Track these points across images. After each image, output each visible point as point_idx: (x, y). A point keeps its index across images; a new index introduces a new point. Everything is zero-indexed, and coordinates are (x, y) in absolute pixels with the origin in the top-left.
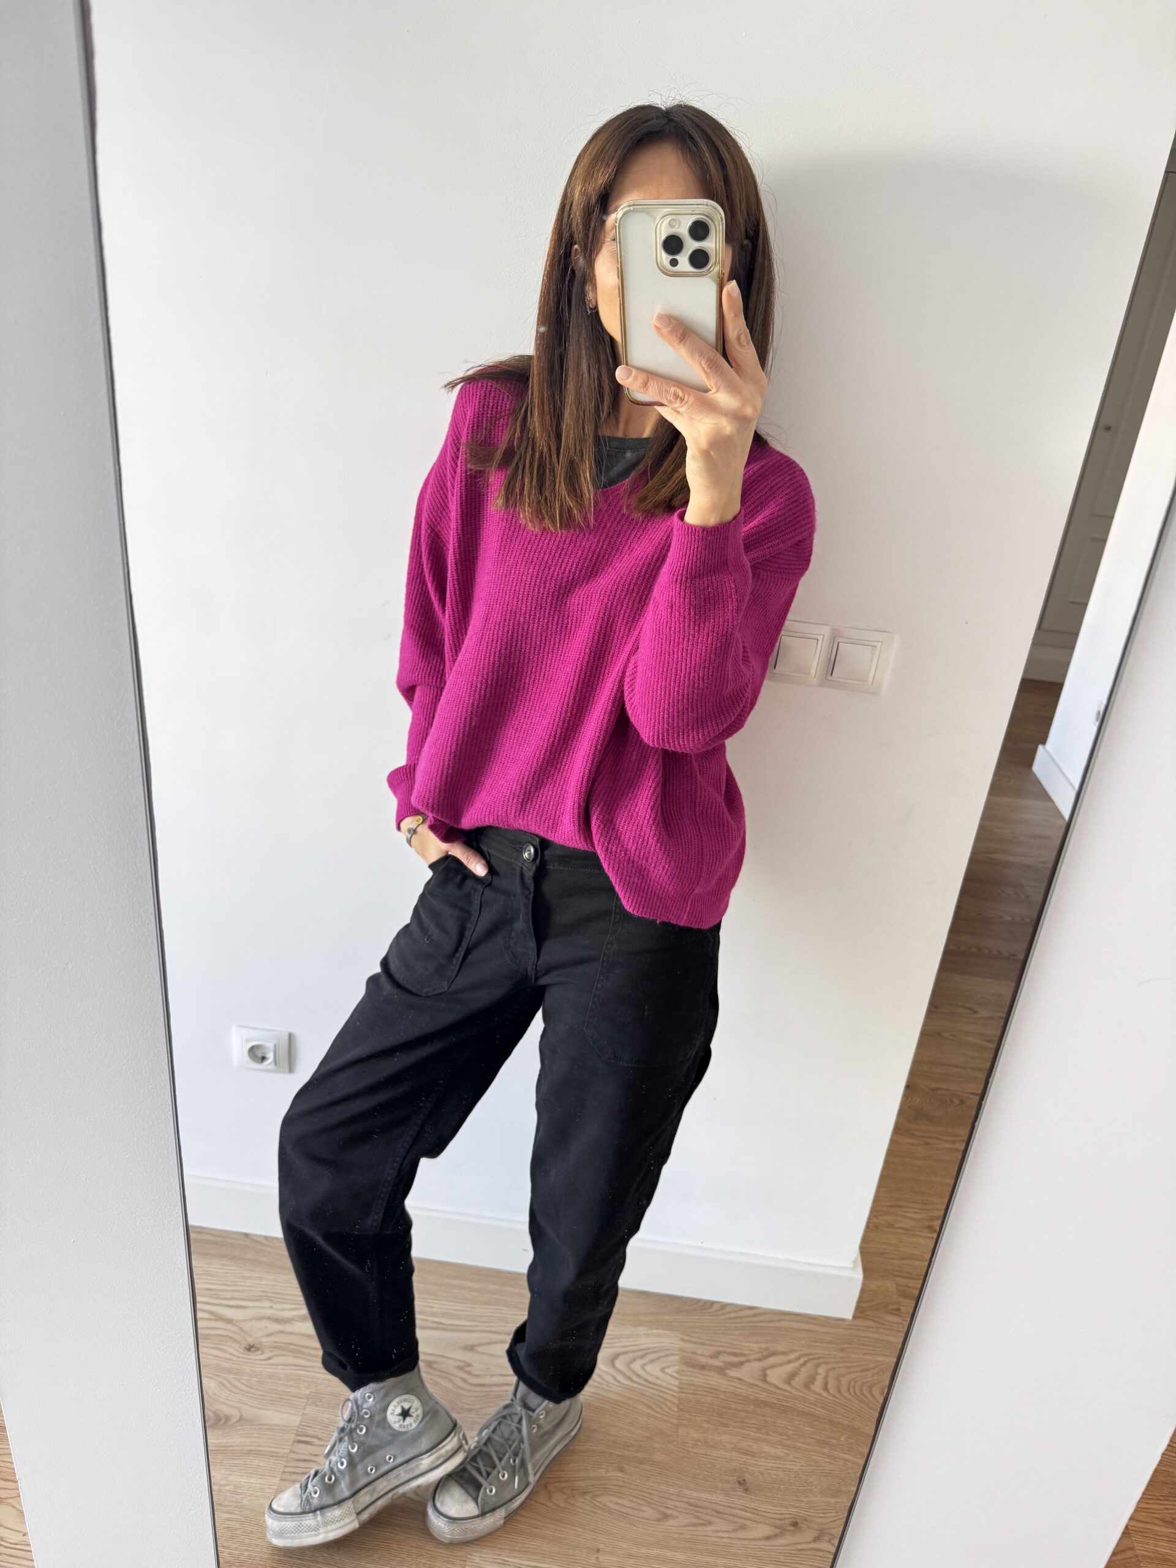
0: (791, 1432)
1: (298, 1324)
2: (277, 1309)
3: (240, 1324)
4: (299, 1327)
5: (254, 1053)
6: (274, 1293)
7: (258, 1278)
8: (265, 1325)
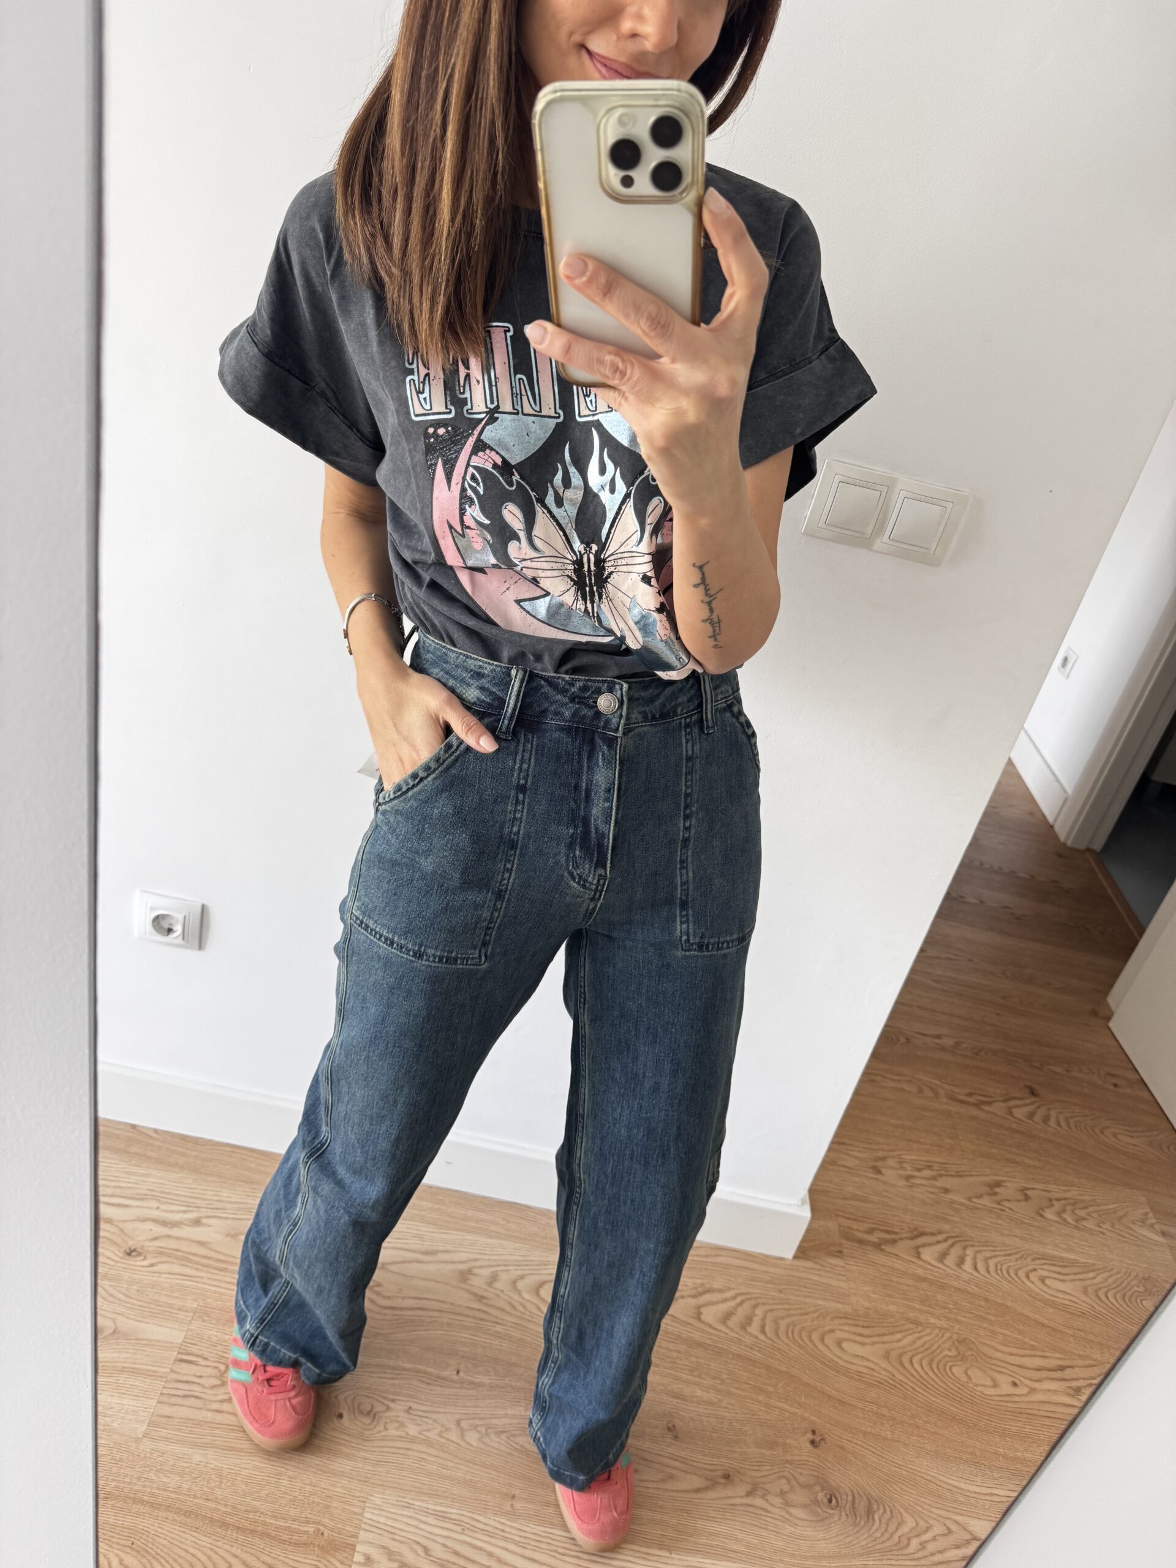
0: (725, 1376)
1: (187, 1229)
2: (166, 1211)
3: (121, 1225)
4: (188, 1232)
5: (159, 923)
6: (162, 1192)
7: (144, 1175)
8: (150, 1227)
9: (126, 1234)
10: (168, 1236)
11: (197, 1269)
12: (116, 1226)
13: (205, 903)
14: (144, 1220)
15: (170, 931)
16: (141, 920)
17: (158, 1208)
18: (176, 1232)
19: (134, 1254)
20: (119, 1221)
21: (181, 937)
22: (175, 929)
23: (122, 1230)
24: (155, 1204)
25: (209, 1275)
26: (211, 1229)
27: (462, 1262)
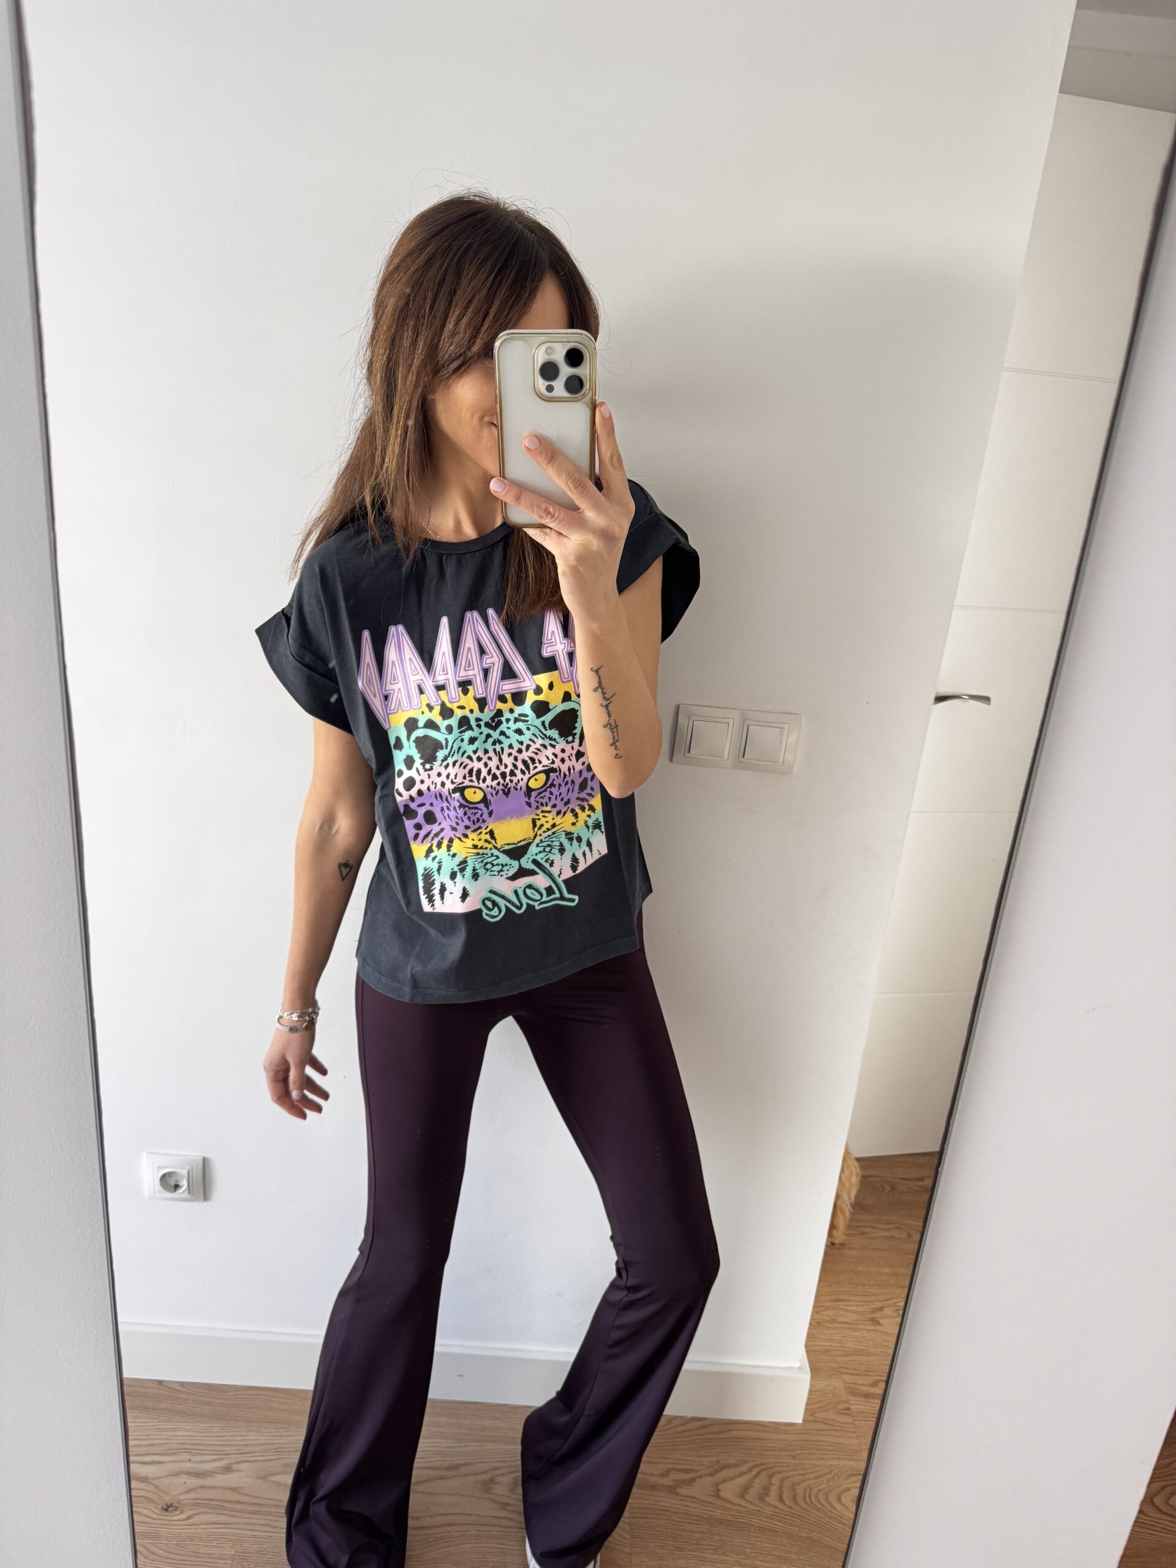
1: (219, 1477)
2: (197, 1462)
3: (156, 1482)
4: (221, 1480)
5: (166, 1181)
6: (192, 1444)
7: (174, 1430)
8: (184, 1480)
9: (161, 1491)
10: (202, 1487)
11: (232, 1516)
12: (152, 1484)
13: (205, 1155)
14: (178, 1474)
15: (177, 1187)
16: (149, 1179)
17: (190, 1460)
18: (209, 1481)
19: (170, 1509)
20: (154, 1478)
21: (187, 1191)
22: (181, 1184)
23: (157, 1487)
24: (187, 1457)
25: (243, 1520)
26: (242, 1474)
27: (485, 1472)
